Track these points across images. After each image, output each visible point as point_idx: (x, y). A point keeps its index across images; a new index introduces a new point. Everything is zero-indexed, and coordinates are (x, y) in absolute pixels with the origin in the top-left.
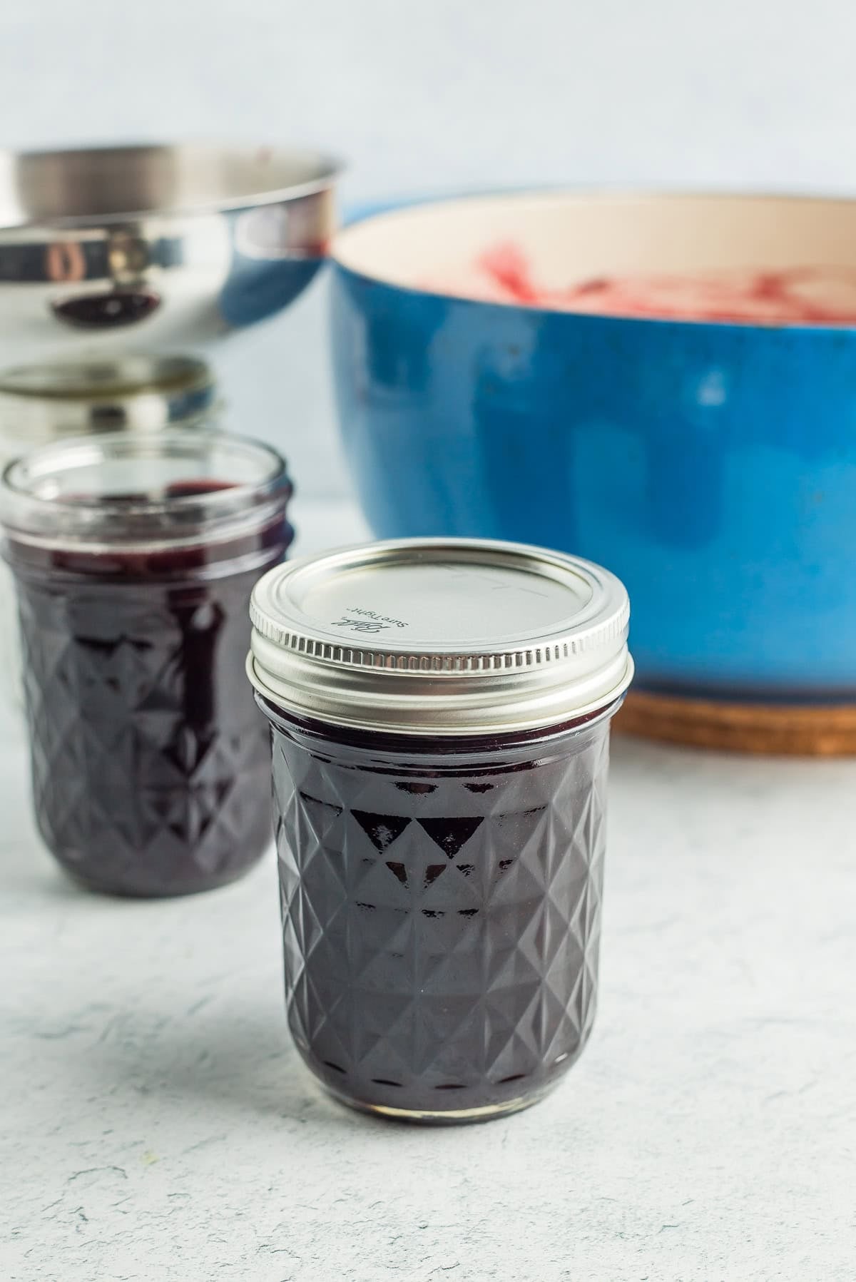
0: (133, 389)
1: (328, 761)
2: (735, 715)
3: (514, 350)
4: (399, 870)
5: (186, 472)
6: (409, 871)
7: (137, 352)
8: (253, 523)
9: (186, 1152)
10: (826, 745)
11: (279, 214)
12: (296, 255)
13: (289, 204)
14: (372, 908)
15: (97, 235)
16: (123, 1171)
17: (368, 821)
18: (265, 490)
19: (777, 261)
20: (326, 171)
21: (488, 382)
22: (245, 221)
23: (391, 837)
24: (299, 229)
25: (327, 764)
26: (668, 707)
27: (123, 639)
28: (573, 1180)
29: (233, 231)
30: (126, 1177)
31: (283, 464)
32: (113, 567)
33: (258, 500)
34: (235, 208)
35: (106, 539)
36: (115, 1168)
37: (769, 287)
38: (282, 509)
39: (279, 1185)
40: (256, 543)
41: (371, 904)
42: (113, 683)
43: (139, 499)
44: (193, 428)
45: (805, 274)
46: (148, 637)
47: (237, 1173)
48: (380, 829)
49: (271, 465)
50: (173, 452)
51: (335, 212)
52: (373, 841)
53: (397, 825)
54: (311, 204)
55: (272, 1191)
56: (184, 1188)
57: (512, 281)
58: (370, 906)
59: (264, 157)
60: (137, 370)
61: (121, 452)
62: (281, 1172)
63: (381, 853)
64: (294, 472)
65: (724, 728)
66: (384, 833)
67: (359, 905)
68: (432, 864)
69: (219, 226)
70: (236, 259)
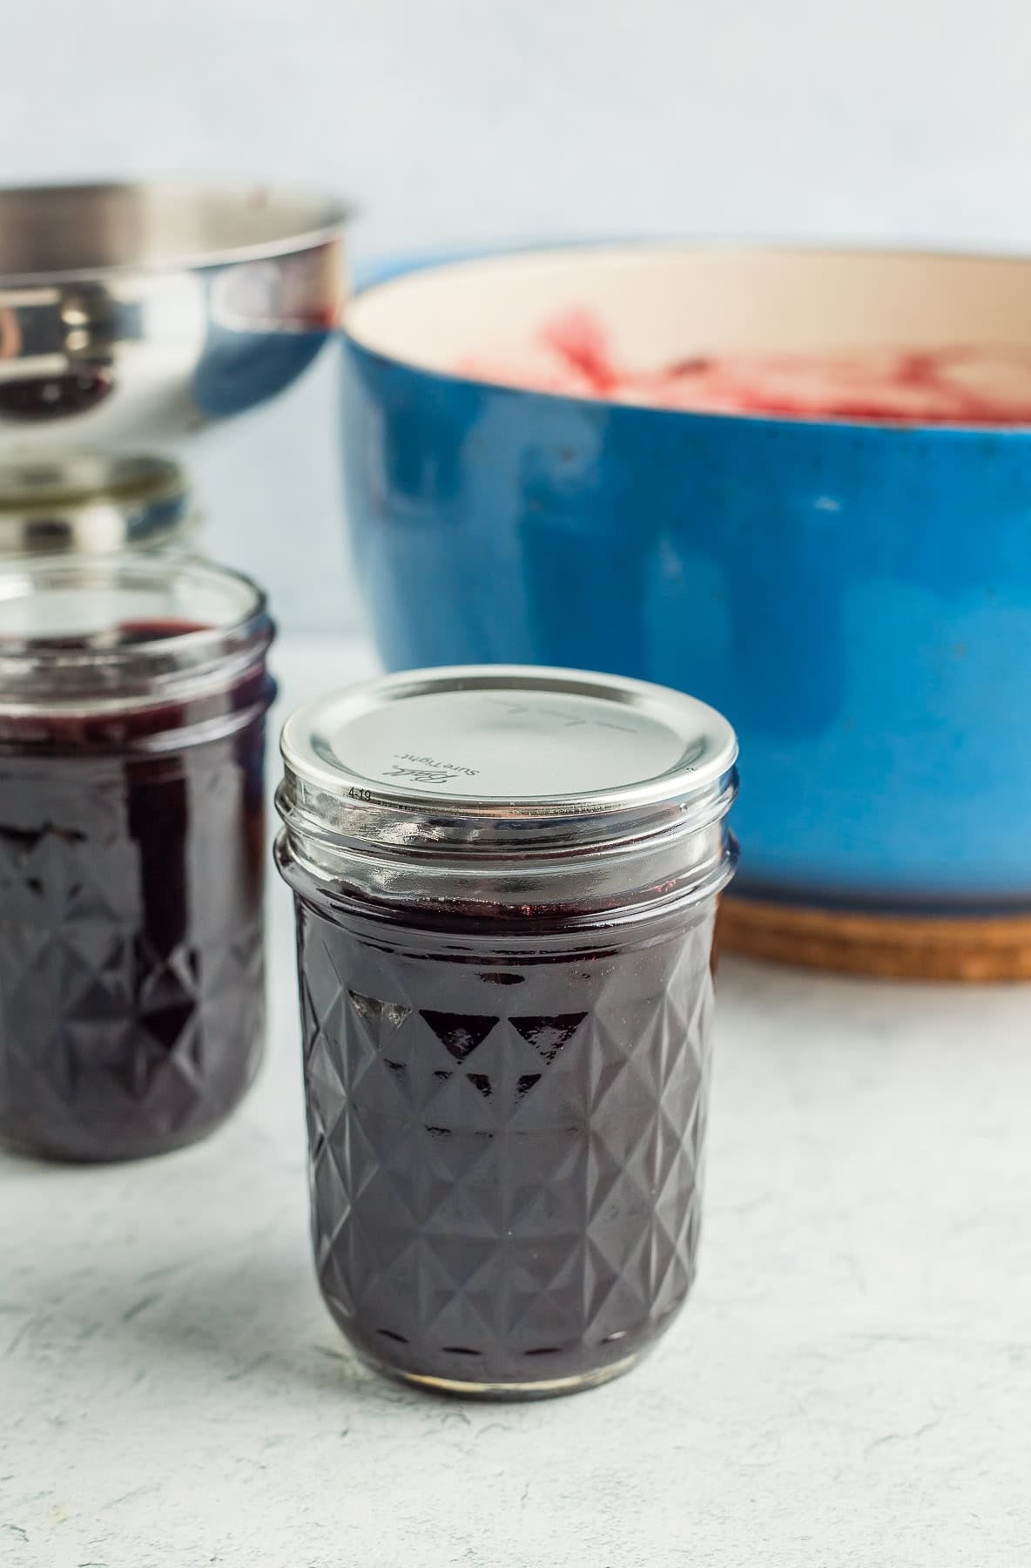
0: (79, 499)
1: (390, 951)
2: (857, 927)
3: (567, 455)
4: (481, 1082)
5: (145, 609)
6: (494, 1085)
7: (88, 451)
8: (221, 677)
9: (108, 1506)
10: (975, 968)
11: (270, 273)
12: (294, 327)
13: (282, 260)
14: (446, 1134)
15: (46, 297)
16: (24, 1531)
17: (442, 1024)
18: (241, 634)
19: (928, 336)
20: (334, 217)
21: (538, 493)
22: (222, 283)
23: (472, 1043)
24: (295, 293)
25: (389, 954)
26: (770, 916)
27: (48, 828)
28: (611, 1552)
29: (208, 294)
30: (27, 1540)
31: (262, 600)
32: (40, 735)
33: (230, 647)
34: (208, 265)
35: (30, 698)
36: (13, 1528)
37: (917, 370)
38: (261, 659)
39: (223, 1554)
40: (225, 704)
41: (445, 1127)
42: (35, 885)
43: (75, 645)
44: (152, 552)
45: (963, 353)
46: (82, 826)
47: (171, 1537)
48: (458, 1033)
49: (248, 600)
50: (129, 583)
51: (344, 273)
52: (448, 1049)
53: (479, 1027)
54: (313, 259)
55: (217, 1562)
56: (101, 1557)
57: (586, 361)
58: (443, 1131)
59: (259, 201)
60: (87, 474)
61: (57, 583)
62: (229, 1536)
63: (460, 1063)
64: (275, 610)
65: (843, 944)
66: (463, 1039)
67: (429, 1129)
68: (525, 1074)
69: (190, 287)
70: (213, 331)
